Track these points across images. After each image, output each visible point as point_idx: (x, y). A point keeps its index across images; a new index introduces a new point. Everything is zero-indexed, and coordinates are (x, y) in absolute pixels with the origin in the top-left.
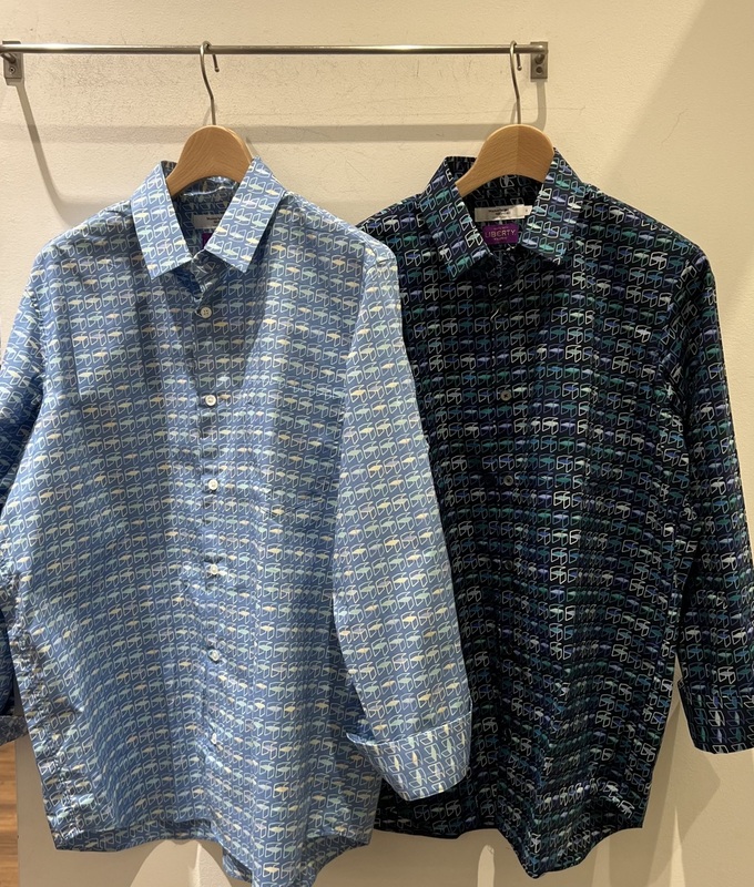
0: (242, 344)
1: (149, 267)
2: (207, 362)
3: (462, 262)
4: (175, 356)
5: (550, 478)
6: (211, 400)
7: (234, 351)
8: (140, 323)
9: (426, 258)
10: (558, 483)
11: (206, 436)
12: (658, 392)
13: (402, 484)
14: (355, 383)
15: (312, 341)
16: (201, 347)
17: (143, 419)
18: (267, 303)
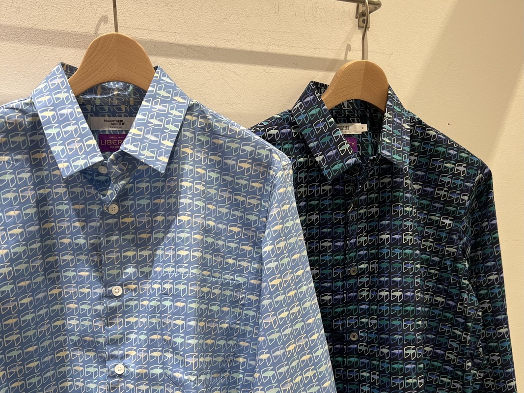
0: (149, 239)
1: (60, 166)
2: (114, 256)
3: (336, 167)
4: (78, 250)
5: (400, 337)
6: (117, 291)
7: (141, 245)
8: (40, 219)
9: (300, 163)
10: (407, 340)
11: (111, 324)
12: (459, 265)
13: (310, 358)
14: (273, 273)
15: (218, 234)
16: (108, 242)
17: (43, 312)
18: (181, 201)
